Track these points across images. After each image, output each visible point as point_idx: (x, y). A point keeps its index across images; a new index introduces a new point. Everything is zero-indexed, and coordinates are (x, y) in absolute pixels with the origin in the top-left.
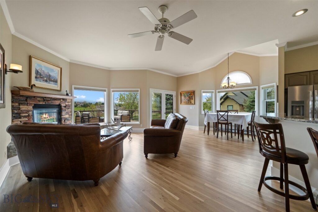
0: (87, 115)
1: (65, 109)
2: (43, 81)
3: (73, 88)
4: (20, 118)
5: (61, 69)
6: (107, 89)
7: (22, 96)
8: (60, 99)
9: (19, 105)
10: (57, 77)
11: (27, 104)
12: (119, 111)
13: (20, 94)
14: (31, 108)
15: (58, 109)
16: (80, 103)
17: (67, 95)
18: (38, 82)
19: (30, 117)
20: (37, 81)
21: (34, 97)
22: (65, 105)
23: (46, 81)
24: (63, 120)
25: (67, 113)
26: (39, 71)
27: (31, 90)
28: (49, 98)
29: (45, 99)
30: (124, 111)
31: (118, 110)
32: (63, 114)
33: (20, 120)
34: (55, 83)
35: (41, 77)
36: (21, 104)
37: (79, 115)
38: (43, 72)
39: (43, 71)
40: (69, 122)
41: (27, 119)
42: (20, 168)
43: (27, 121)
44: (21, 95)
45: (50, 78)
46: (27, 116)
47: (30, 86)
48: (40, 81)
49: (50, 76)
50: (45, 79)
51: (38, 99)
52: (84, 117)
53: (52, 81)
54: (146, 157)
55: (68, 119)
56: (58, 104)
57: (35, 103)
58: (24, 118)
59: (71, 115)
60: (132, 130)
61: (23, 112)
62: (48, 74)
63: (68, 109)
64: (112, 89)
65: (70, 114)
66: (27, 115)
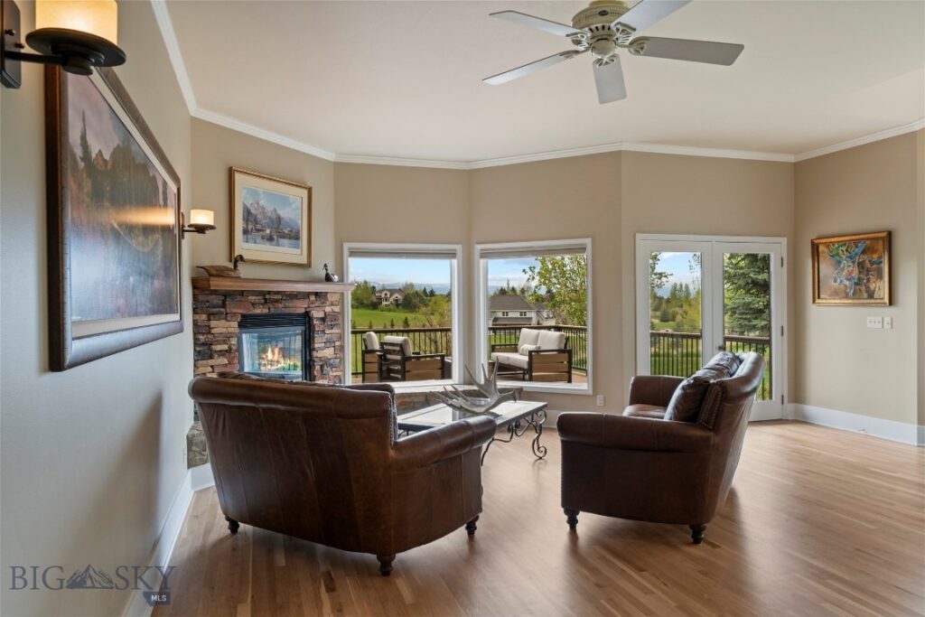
0: (398, 348)
1: (321, 328)
2: (262, 241)
3: (346, 253)
4: (211, 357)
5: (310, 190)
6: (458, 248)
7: (215, 292)
8: (307, 295)
9: (209, 320)
10: (299, 222)
11: (227, 314)
12: (524, 330)
13: (209, 286)
14: (233, 326)
15: (303, 328)
16: (392, 291)
17: (328, 279)
18: (251, 246)
19: (232, 355)
20: (247, 242)
21: (242, 293)
22: (322, 315)
23: (270, 239)
24: (318, 368)
25: (329, 342)
26: (253, 211)
27: (233, 274)
28: (278, 293)
29: (267, 296)
30: (542, 331)
31: (520, 329)
32: (316, 346)
33: (211, 362)
34: (293, 241)
35: (259, 227)
36: (212, 317)
37: (372, 345)
38: (261, 210)
39: (263, 208)
40: (335, 374)
41: (225, 361)
42: (214, 498)
43: (226, 365)
44: (212, 291)
45: (281, 227)
46: (227, 351)
47: (230, 261)
48: (255, 242)
49: (279, 219)
50: (268, 231)
51: (250, 298)
52: (389, 356)
53: (283, 236)
54: (573, 522)
55: (332, 361)
56: (303, 311)
57: (244, 312)
58: (219, 356)
59: (342, 348)
60: (546, 416)
61: (217, 339)
62: (274, 217)
63: (332, 327)
64: (479, 247)
65: (338, 343)
66: (225, 347)
